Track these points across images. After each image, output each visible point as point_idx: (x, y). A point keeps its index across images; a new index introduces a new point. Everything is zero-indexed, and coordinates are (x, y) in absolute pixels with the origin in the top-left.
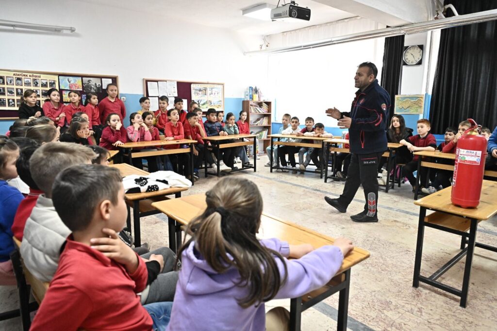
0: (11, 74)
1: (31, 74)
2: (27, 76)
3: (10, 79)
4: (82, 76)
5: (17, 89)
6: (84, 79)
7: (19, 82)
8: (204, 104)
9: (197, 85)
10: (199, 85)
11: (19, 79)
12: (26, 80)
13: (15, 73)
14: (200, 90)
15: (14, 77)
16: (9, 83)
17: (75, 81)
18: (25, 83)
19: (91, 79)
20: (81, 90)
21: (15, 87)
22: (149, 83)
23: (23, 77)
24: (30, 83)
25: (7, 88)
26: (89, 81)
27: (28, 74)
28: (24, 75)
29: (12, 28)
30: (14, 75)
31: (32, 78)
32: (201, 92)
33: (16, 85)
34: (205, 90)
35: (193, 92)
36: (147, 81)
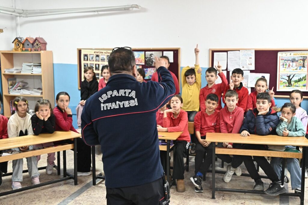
0: (92, 52)
1: (106, 51)
2: (103, 53)
3: (92, 56)
4: (145, 51)
5: (96, 64)
6: (146, 53)
7: (97, 58)
8: (300, 80)
9: (288, 53)
10: (292, 53)
11: (97, 56)
12: (102, 56)
13: (95, 51)
14: (293, 61)
15: (95, 54)
16: (91, 59)
17: (139, 55)
18: (101, 59)
19: (153, 52)
20: (144, 64)
21: (95, 63)
22: (215, 53)
23: (100, 54)
24: (104, 59)
25: (90, 64)
26: (151, 55)
27: (104, 51)
28: (101, 53)
29: (96, 13)
30: (95, 52)
31: (106, 54)
32: (294, 64)
33: (96, 61)
34: (304, 60)
35: (280, 63)
36: (213, 52)
